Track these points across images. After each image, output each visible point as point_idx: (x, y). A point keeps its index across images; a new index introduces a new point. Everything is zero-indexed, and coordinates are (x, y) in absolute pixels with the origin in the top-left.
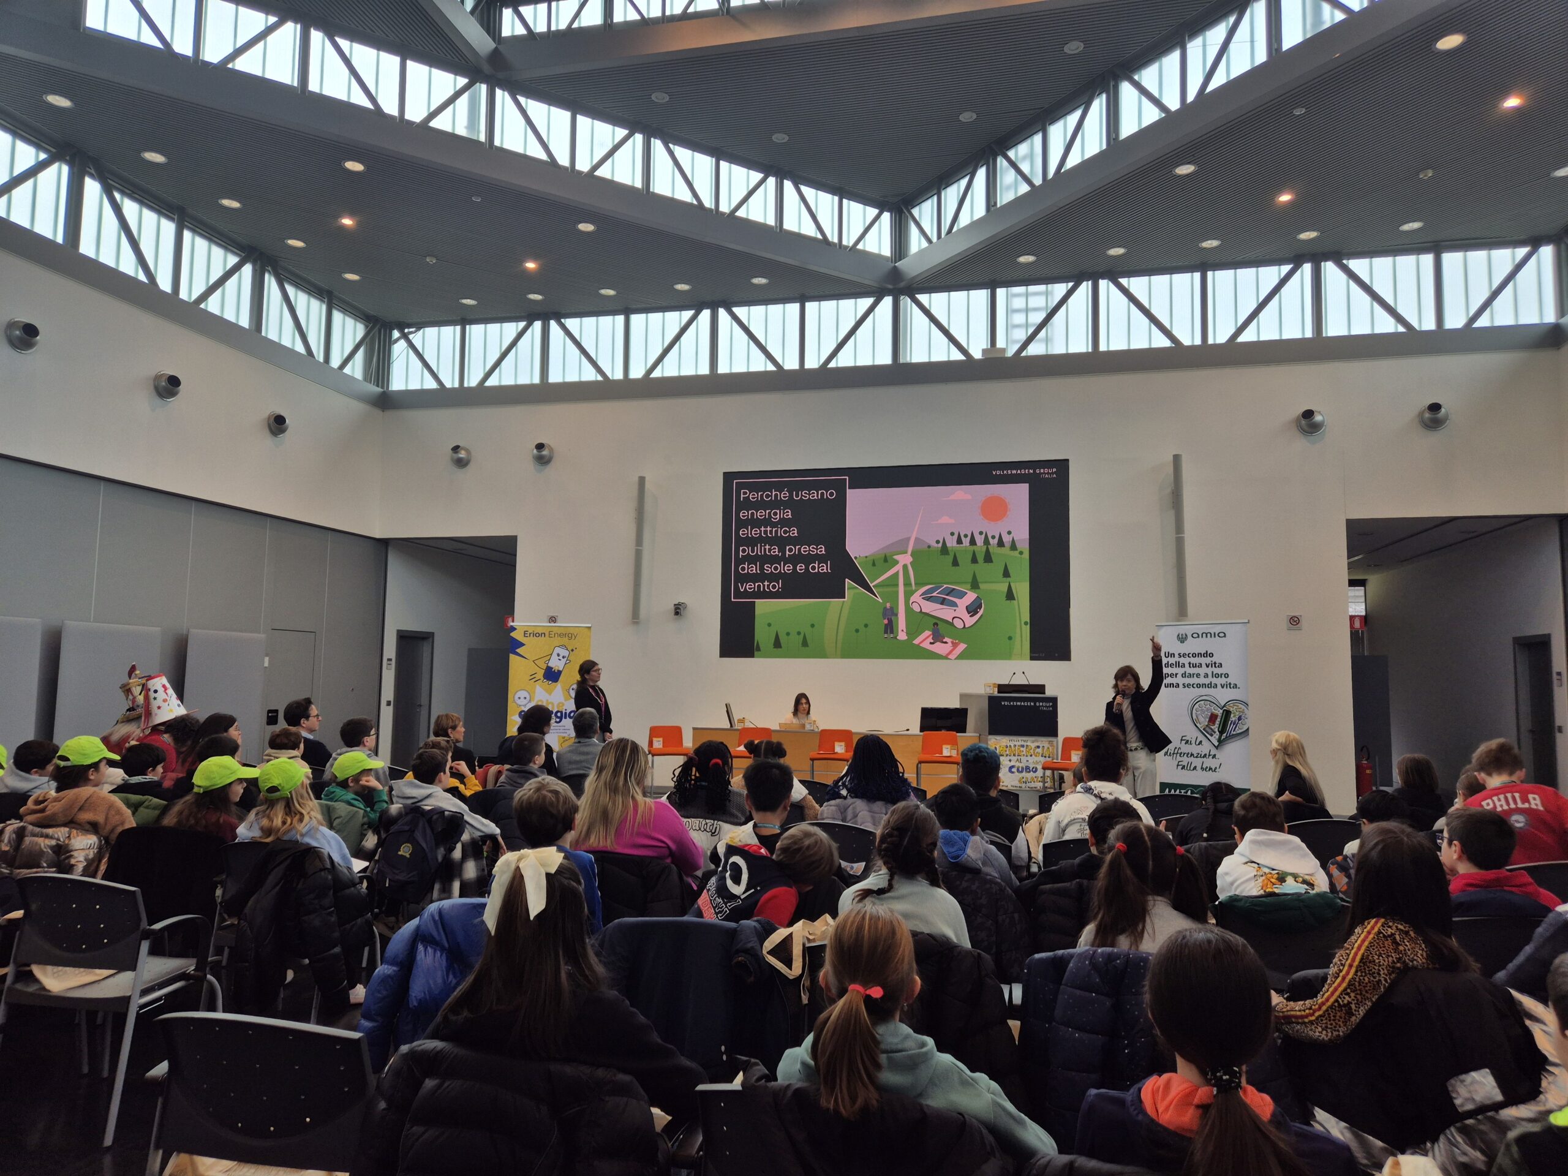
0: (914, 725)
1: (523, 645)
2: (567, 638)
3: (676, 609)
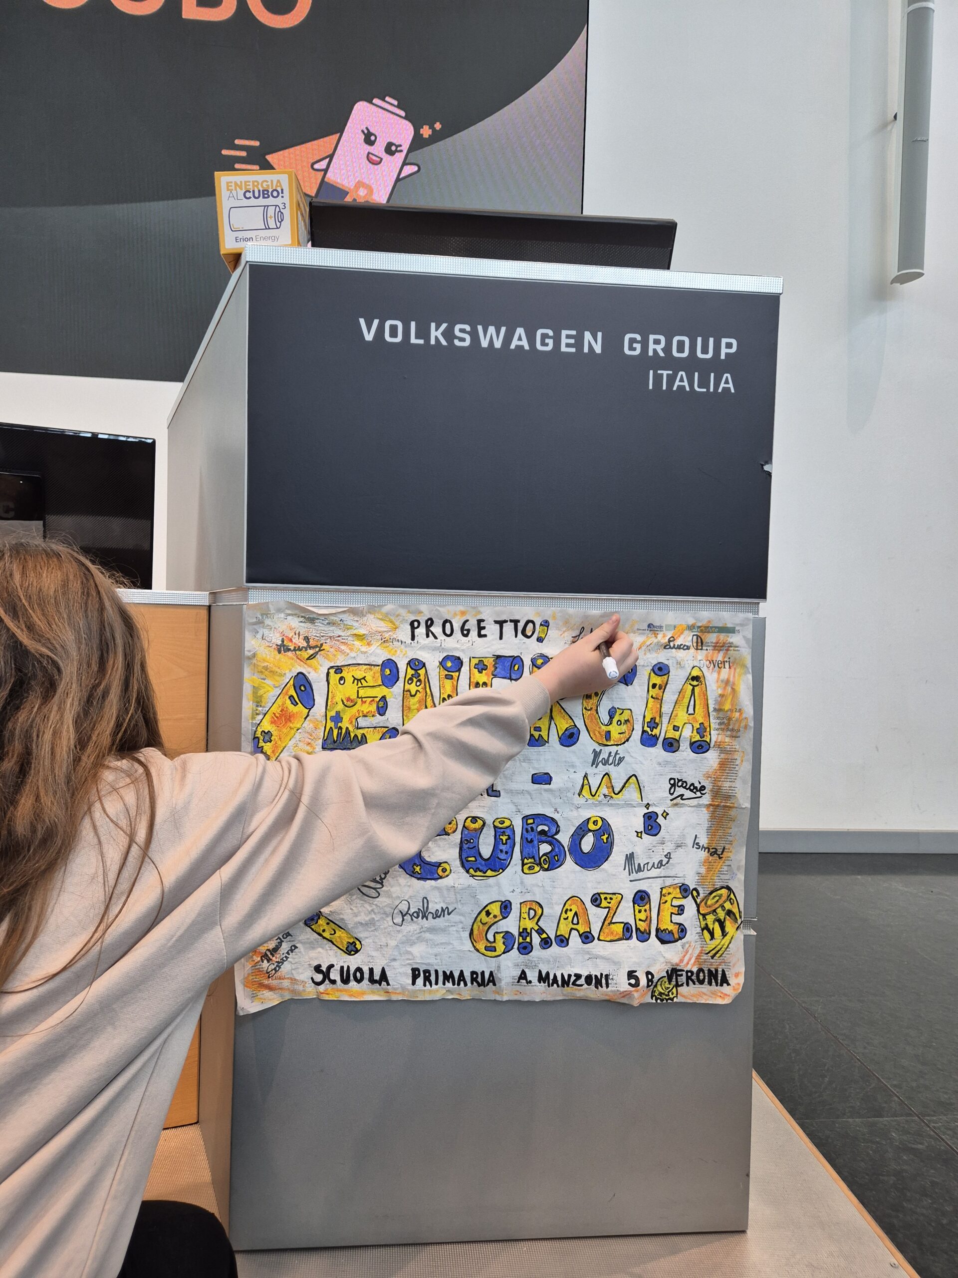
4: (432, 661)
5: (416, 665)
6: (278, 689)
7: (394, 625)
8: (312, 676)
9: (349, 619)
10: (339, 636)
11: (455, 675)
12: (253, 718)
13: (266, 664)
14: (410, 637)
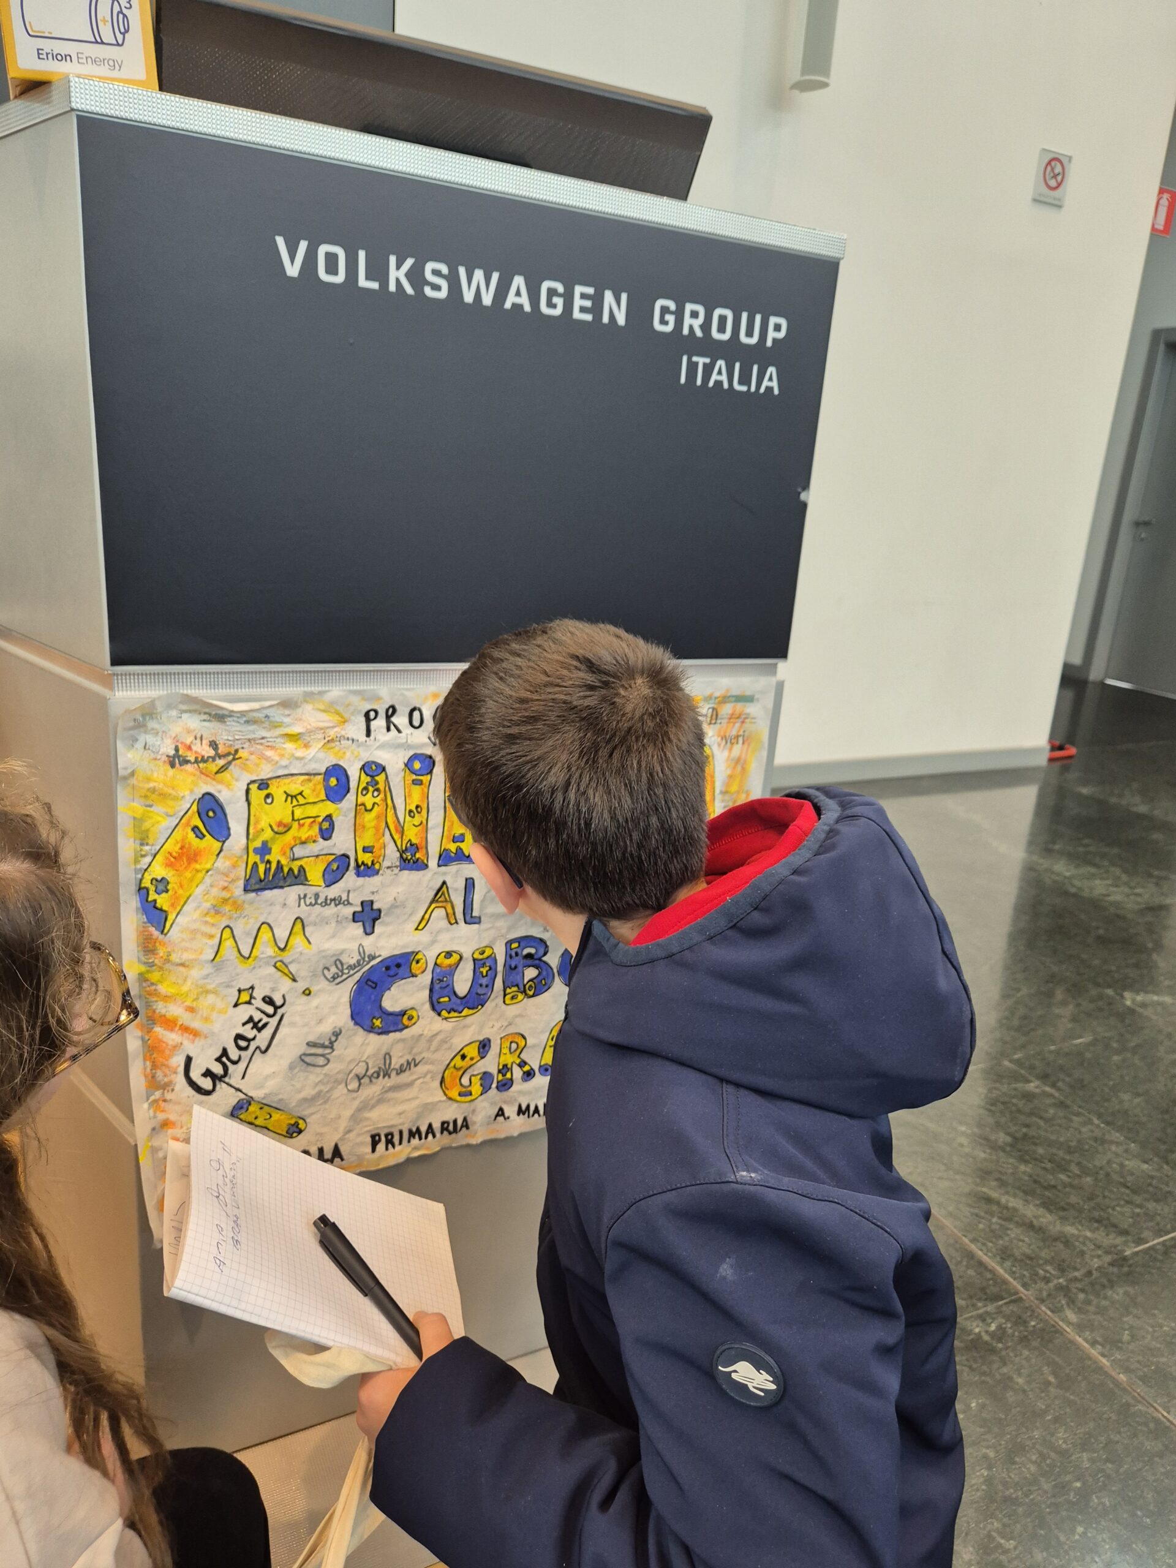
4: (394, 762)
5: (373, 770)
6: (173, 818)
7: (342, 717)
8: (223, 796)
9: (277, 715)
10: (263, 738)
11: (425, 779)
12: (136, 861)
13: (152, 785)
14: (365, 732)
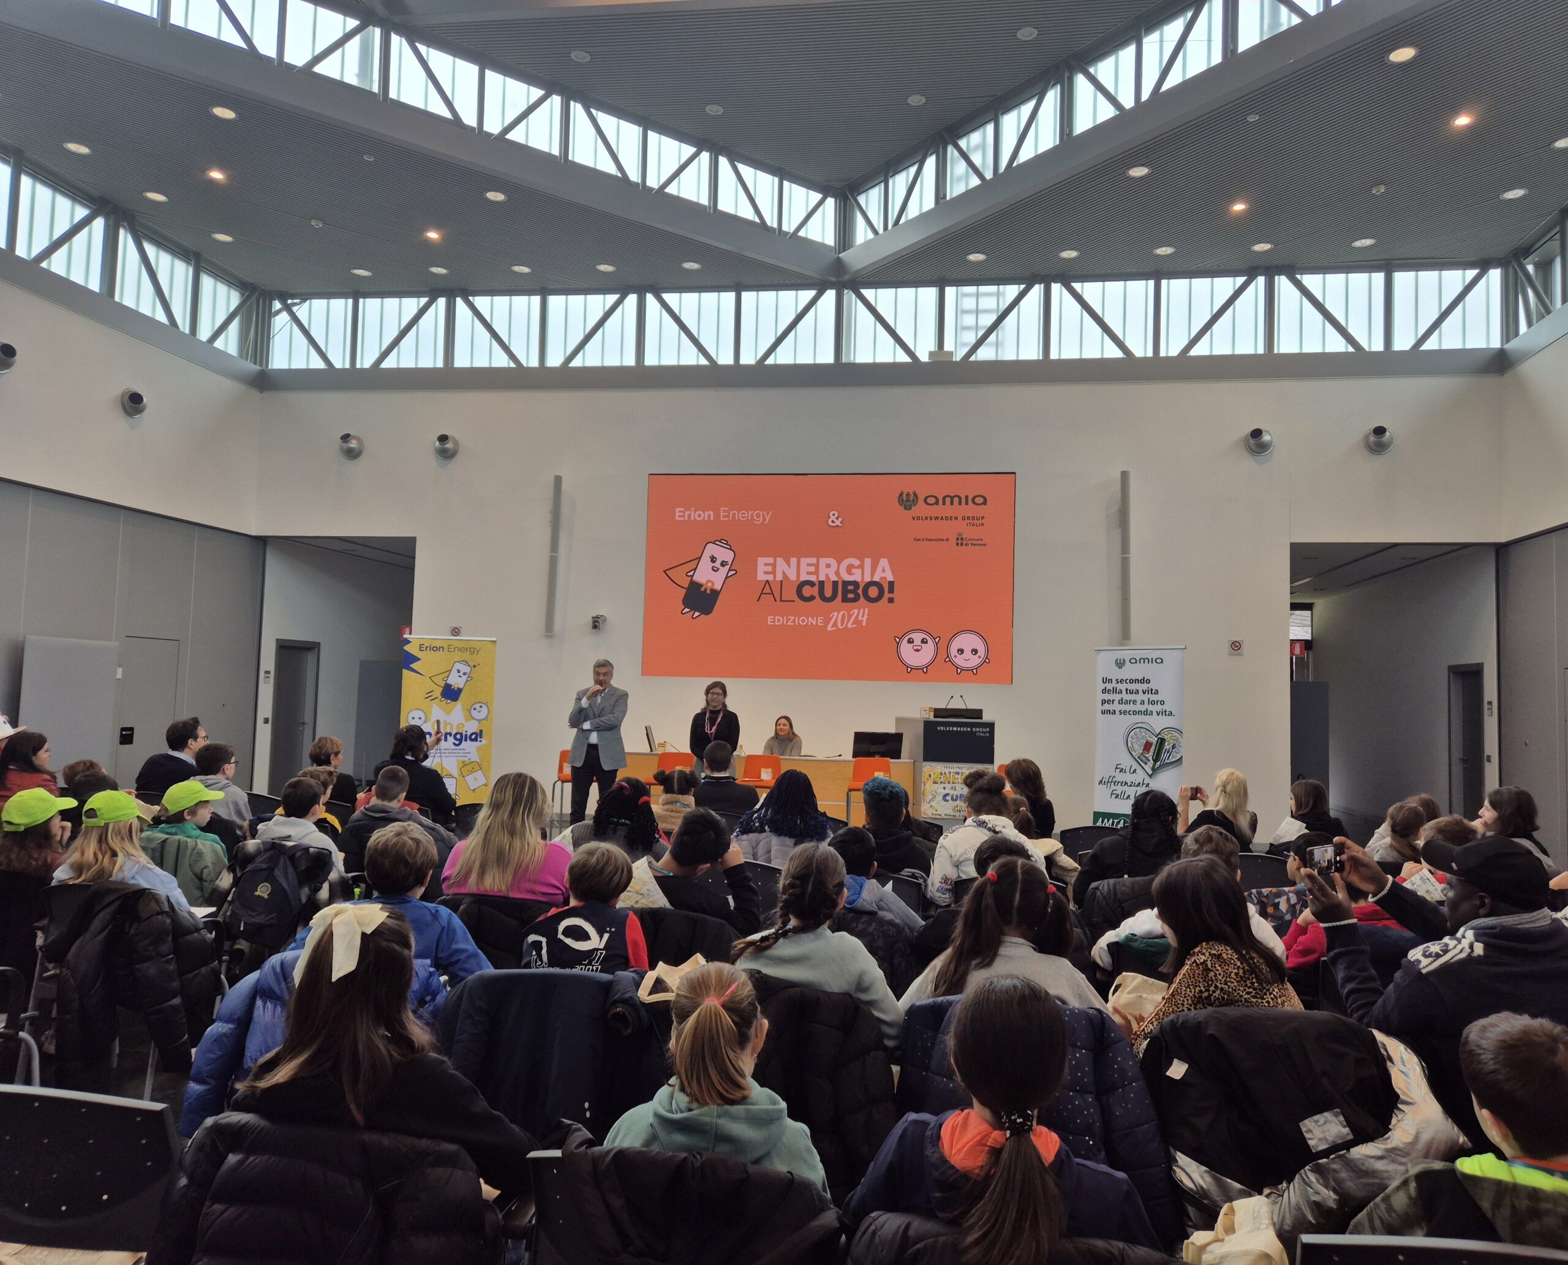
0: (846, 749)
1: (419, 659)
2: (469, 652)
3: (594, 622)
4: (947, 772)
